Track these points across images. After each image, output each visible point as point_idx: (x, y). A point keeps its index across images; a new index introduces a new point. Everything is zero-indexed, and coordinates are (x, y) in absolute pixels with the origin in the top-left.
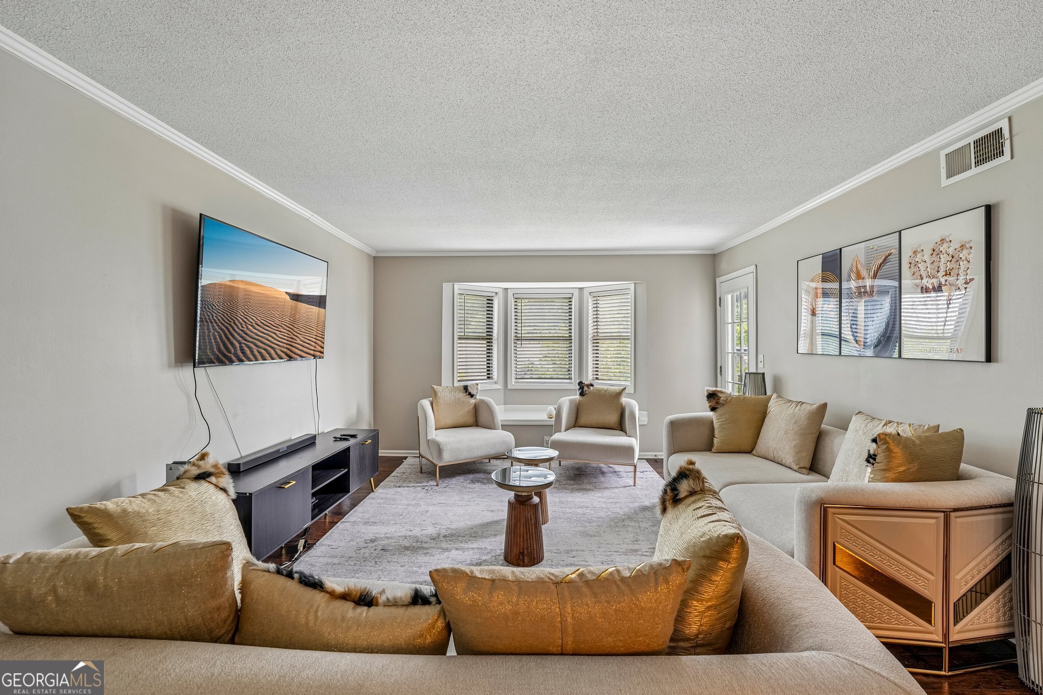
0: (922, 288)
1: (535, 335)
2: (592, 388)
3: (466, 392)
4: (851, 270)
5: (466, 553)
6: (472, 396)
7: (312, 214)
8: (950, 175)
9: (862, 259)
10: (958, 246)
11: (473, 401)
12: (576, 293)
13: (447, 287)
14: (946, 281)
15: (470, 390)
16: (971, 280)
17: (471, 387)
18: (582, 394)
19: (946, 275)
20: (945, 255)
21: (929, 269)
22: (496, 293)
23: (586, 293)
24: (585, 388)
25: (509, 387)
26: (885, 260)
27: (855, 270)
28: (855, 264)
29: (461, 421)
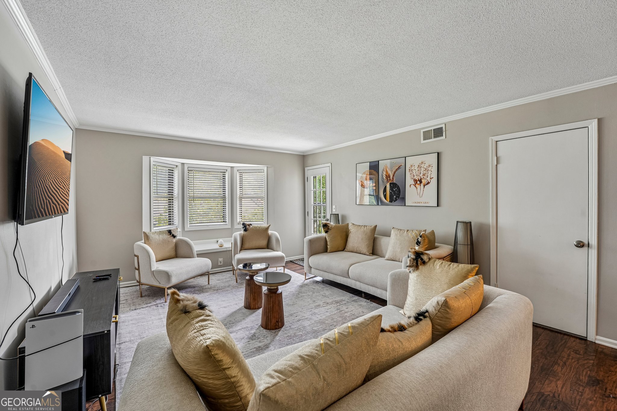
0: (414, 179)
1: (202, 195)
2: (251, 226)
3: (171, 234)
4: (383, 170)
5: (239, 333)
6: (174, 237)
7: (61, 87)
8: (424, 139)
9: (389, 166)
10: (428, 165)
11: (174, 240)
12: (229, 169)
13: (145, 159)
14: (423, 177)
15: (173, 233)
16: (432, 178)
17: (173, 231)
18: (246, 230)
19: (423, 175)
20: (423, 168)
21: (417, 173)
22: (177, 166)
23: (235, 170)
24: (247, 227)
25: (186, 230)
26: (399, 167)
27: (385, 170)
28: (385, 168)
29: (167, 255)
